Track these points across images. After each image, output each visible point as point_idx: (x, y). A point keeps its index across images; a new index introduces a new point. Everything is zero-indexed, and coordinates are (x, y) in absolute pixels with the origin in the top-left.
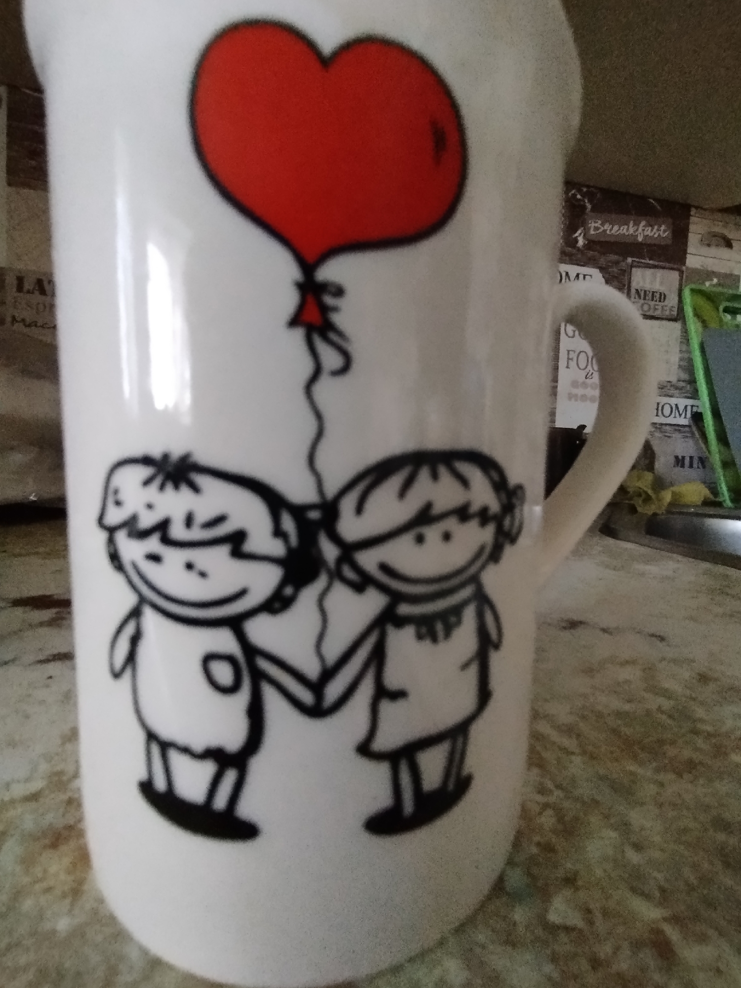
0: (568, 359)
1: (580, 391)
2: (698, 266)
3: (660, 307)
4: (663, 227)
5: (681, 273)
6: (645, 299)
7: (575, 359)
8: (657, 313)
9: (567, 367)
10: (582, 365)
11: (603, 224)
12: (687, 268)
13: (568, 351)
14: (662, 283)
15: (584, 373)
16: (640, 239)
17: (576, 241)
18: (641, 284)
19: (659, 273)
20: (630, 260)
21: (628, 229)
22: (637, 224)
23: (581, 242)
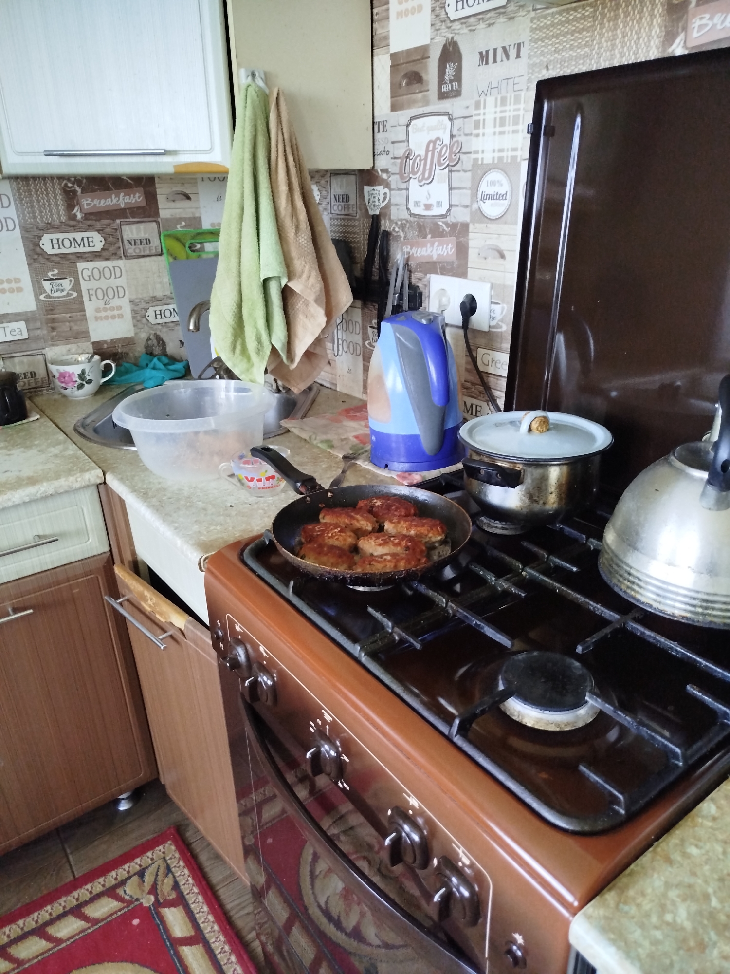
0: (89, 295)
1: (103, 314)
2: (169, 216)
3: (147, 249)
4: (137, 195)
5: (158, 222)
6: (135, 245)
7: (94, 295)
8: (147, 253)
9: (90, 300)
10: (100, 297)
11: (92, 201)
12: (161, 219)
13: (88, 290)
14: (145, 233)
15: (102, 302)
16: (122, 206)
17: (75, 216)
18: (131, 236)
19: (142, 226)
20: (118, 221)
21: (112, 201)
22: (118, 196)
23: (79, 216)
